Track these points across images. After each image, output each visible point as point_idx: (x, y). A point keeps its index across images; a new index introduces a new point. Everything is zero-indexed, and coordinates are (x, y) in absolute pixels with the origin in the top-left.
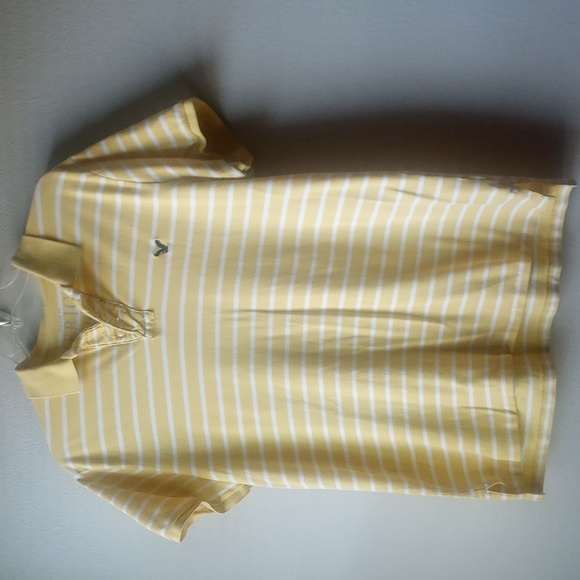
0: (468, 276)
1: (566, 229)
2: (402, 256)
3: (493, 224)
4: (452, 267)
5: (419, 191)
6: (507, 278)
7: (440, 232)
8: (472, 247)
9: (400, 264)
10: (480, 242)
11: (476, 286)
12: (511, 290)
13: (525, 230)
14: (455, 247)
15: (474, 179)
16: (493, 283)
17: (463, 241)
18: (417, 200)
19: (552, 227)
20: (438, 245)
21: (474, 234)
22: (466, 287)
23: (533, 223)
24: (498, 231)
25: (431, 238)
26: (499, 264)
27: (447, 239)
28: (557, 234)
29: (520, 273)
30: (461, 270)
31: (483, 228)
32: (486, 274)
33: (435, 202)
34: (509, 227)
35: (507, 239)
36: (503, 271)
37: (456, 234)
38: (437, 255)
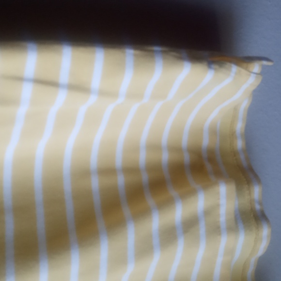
0: (156, 222)
1: (248, 134)
2: (40, 211)
3: (165, 139)
4: (151, 201)
5: (64, 77)
6: (207, 213)
7: (94, 161)
8: (145, 177)
9: (41, 225)
10: (153, 168)
11: (169, 236)
12: (215, 230)
13: (206, 142)
14: (121, 180)
15: (153, 51)
16: (190, 225)
17: (130, 170)
18: (61, 97)
19: (233, 134)
20: (95, 183)
21: (142, 158)
22: (156, 241)
23: (213, 131)
24: (175, 148)
25: (82, 173)
26: (193, 193)
27: (107, 171)
28: (240, 144)
29: (223, 201)
30: (142, 214)
31: (154, 147)
32: (179, 213)
33: (93, 99)
34: (185, 142)
35: (187, 158)
36: (200, 202)
37: (119, 162)
38: (97, 199)
